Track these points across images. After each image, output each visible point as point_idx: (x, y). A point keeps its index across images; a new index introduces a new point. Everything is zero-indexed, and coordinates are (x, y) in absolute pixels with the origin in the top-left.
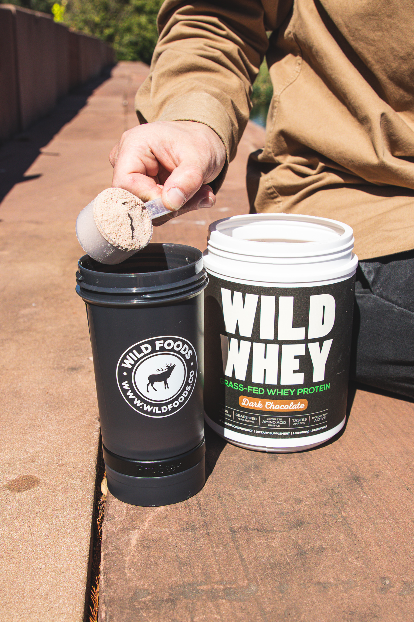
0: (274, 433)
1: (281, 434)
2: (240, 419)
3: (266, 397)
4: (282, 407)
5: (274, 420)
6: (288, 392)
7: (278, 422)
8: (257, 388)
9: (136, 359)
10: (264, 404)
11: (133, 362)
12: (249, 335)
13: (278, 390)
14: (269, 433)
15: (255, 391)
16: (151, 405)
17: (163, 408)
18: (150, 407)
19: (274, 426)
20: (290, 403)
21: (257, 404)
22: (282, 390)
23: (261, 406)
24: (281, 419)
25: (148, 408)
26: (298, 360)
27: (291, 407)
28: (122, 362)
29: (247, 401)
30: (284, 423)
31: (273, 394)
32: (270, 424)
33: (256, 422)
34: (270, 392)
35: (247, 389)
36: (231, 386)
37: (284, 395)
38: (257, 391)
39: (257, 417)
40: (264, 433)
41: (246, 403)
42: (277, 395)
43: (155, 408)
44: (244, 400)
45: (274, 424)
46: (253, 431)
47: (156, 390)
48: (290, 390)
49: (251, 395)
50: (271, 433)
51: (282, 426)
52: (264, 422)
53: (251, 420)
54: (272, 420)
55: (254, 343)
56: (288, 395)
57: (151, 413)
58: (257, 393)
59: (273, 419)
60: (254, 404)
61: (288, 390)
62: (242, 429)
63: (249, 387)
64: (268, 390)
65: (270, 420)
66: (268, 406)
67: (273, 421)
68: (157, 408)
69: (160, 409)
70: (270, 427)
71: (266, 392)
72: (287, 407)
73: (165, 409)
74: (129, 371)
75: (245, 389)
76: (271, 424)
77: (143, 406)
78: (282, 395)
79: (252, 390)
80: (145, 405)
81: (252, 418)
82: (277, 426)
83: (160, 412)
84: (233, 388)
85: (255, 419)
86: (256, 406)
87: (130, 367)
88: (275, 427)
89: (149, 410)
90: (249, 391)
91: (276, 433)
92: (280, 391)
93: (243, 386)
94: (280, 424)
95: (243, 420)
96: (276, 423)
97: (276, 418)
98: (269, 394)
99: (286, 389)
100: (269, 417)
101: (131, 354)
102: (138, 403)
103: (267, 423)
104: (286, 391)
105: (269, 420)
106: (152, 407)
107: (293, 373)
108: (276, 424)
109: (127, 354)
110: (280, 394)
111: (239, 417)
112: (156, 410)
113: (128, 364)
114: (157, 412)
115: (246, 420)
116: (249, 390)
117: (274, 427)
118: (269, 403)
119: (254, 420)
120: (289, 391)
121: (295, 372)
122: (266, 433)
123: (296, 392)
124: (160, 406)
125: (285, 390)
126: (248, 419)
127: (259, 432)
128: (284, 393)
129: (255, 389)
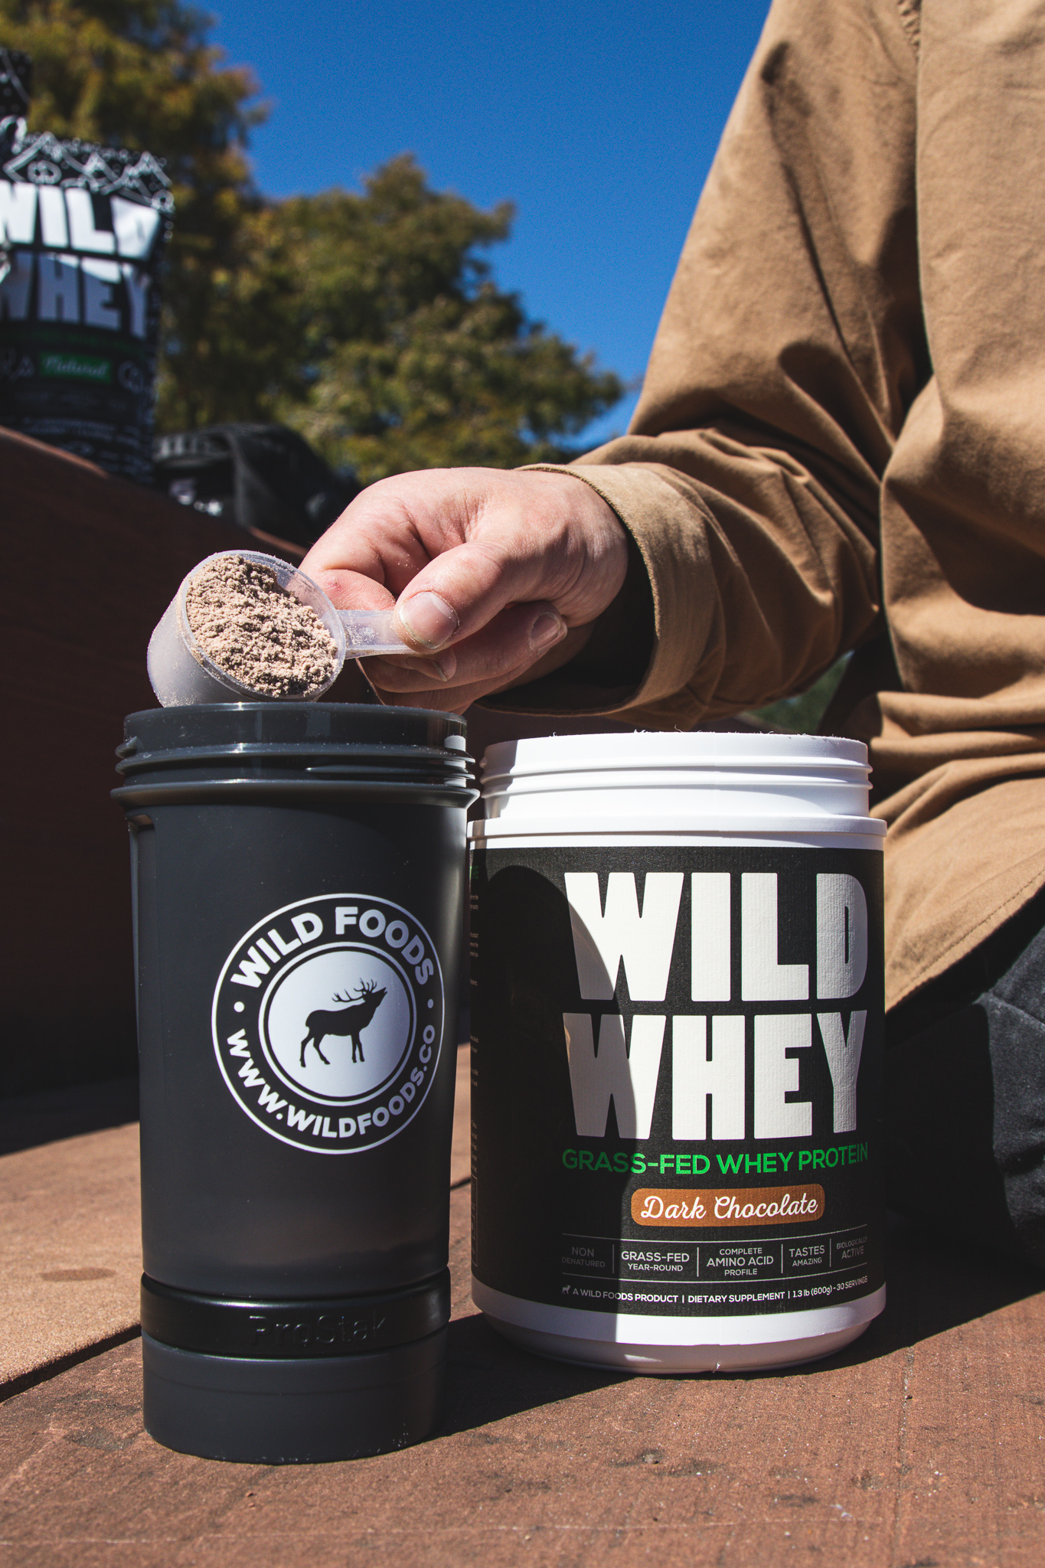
0: (742, 1298)
1: (761, 1297)
2: (635, 1266)
3: (715, 1181)
4: (762, 1211)
5: (742, 1255)
6: (774, 1162)
7: (752, 1258)
8: (688, 1157)
9: (275, 958)
10: (709, 1205)
11: (265, 969)
12: (660, 995)
13: (747, 1156)
14: (727, 1299)
15: (682, 1168)
16: (311, 1108)
17: (342, 1122)
18: (307, 1117)
19: (742, 1272)
20: (782, 1198)
21: (690, 1209)
22: (759, 1155)
23: (700, 1214)
24: (760, 1250)
25: (298, 1119)
26: (795, 1062)
27: (785, 1209)
28: (235, 969)
29: (657, 1203)
30: (768, 1260)
31: (735, 1170)
32: (729, 1268)
33: (689, 1267)
34: (728, 1165)
35: (656, 1165)
36: (605, 1166)
37: (766, 1170)
38: (689, 1165)
39: (690, 1249)
40: (711, 1299)
41: (655, 1211)
42: (747, 1171)
43: (319, 1118)
44: (649, 1203)
45: (741, 1268)
46: (679, 1299)
47: (327, 1062)
48: (781, 1155)
49: (670, 1181)
50: (733, 1298)
51: (763, 1271)
52: (711, 1262)
53: (672, 1262)
54: (734, 1256)
55: (676, 1019)
56: (775, 1170)
57: (307, 1136)
58: (689, 1172)
59: (737, 1251)
60: (679, 1210)
61: (774, 1155)
62: (644, 1297)
63: (663, 1157)
64: (719, 1157)
65: (730, 1256)
66: (723, 1210)
67: (738, 1257)
68: (327, 1120)
69: (334, 1127)
70: (729, 1277)
71: (714, 1163)
72: (773, 1208)
73: (348, 1127)
74: (253, 996)
75: (650, 1164)
76: (732, 1267)
77: (284, 1111)
78: (759, 1171)
79: (671, 1165)
80: (292, 1109)
81: (676, 1257)
82: (748, 1272)
83: (334, 1135)
84: (610, 1170)
85: (683, 1257)
86: (688, 1214)
87: (256, 983)
88: (745, 1277)
89: (302, 1127)
90: (662, 1171)
91: (749, 1297)
92: (753, 1159)
93: (643, 1157)
94: (757, 1266)
95: (647, 1267)
96: (747, 1262)
97: (746, 1246)
98: (724, 1170)
99: (769, 1152)
100: (725, 1246)
101: (261, 943)
102: (270, 1100)
103: (721, 1265)
104: (769, 1159)
105: (725, 1256)
106: (312, 1117)
107: (786, 1102)
108: (746, 1267)
109: (252, 942)
110: (753, 1168)
111: (633, 1261)
112: (322, 1126)
113: (250, 975)
114: (326, 1133)
115: (656, 1268)
116: (663, 1165)
117: (741, 1278)
118: (724, 1201)
119: (681, 1263)
120: (778, 1159)
121: (790, 1097)
122: (717, 1299)
123: (794, 1162)
124: (335, 1114)
125: (766, 1155)
126: (664, 1262)
127: (697, 1299)
128: (764, 1163)
129: (682, 1161)
